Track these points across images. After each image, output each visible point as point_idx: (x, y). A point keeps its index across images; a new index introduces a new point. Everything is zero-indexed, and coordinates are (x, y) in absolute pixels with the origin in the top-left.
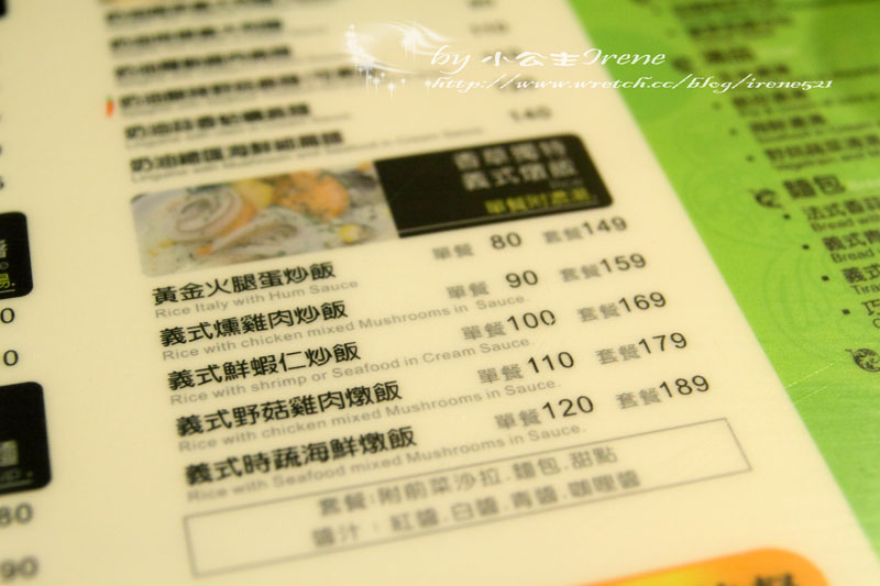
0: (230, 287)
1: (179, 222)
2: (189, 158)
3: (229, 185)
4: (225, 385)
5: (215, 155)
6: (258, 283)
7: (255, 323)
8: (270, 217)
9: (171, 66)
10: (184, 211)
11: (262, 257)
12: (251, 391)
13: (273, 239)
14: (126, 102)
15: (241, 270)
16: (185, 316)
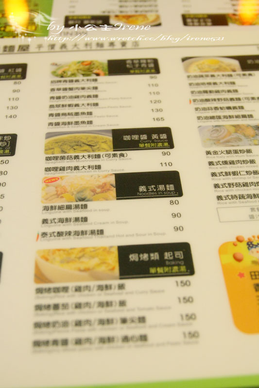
0: (225, 152)
1: (211, 134)
2: (212, 118)
3: (223, 126)
4: (225, 177)
5: (219, 117)
6: (233, 152)
7: (232, 163)
8: (235, 135)
9: (206, 92)
10: (212, 131)
11: (233, 146)
12: (232, 179)
13: (236, 141)
14: (194, 101)
15: (228, 148)
16: (214, 158)
